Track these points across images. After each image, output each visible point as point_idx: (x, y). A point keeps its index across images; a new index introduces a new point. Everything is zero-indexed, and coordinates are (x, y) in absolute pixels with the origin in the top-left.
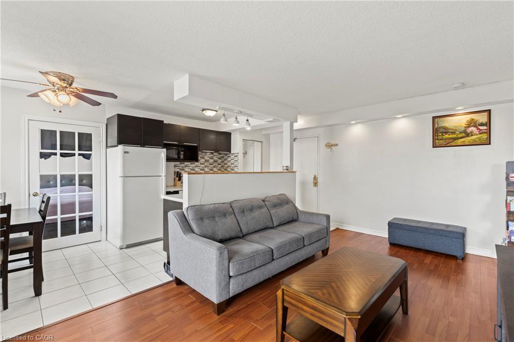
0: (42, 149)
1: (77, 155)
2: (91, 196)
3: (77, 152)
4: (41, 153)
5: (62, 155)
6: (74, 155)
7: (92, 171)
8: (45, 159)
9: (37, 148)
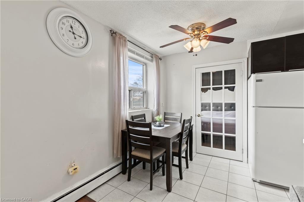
0: (203, 86)
1: (223, 88)
2: (235, 120)
3: (223, 86)
4: (202, 89)
5: (214, 89)
6: (221, 88)
7: (235, 101)
8: (205, 93)
9: (199, 86)
